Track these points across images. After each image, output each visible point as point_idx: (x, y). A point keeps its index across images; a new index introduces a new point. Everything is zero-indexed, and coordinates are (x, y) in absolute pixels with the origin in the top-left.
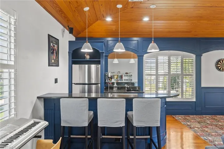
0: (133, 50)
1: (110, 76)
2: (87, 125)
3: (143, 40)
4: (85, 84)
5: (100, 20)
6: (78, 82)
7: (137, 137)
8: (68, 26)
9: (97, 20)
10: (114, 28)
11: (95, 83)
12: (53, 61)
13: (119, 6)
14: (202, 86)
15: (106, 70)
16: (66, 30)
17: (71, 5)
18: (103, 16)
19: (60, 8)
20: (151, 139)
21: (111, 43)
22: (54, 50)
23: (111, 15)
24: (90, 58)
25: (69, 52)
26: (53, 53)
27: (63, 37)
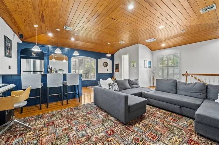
0: (65, 54)
1: (50, 67)
2: (41, 87)
3: (72, 50)
4: (31, 71)
5: (45, 34)
6: (26, 70)
7: (68, 93)
8: (18, 33)
9: (42, 33)
10: (53, 40)
11: (40, 71)
12: (8, 54)
13: (58, 30)
14: (98, 73)
15: (48, 64)
16: (16, 35)
17: (25, 21)
18: (47, 32)
19: (16, 21)
20: (75, 93)
21: (51, 49)
22: (8, 46)
23: (52, 33)
24: (36, 56)
25: (17, 50)
26: (7, 48)
27: (14, 39)
